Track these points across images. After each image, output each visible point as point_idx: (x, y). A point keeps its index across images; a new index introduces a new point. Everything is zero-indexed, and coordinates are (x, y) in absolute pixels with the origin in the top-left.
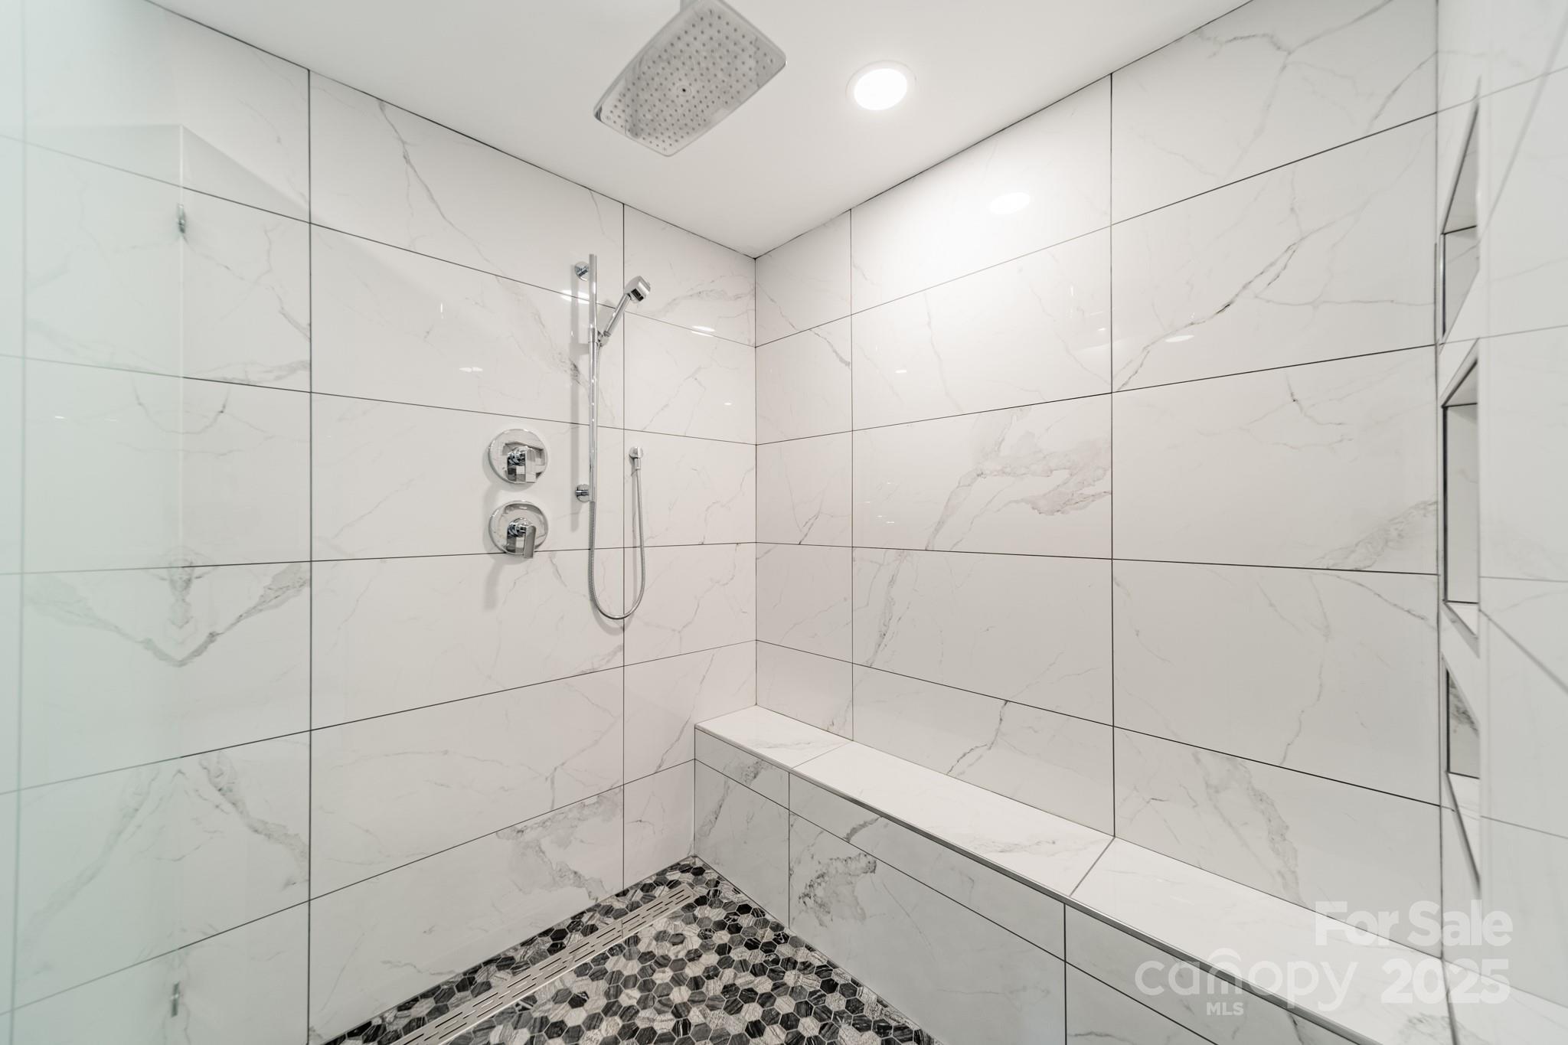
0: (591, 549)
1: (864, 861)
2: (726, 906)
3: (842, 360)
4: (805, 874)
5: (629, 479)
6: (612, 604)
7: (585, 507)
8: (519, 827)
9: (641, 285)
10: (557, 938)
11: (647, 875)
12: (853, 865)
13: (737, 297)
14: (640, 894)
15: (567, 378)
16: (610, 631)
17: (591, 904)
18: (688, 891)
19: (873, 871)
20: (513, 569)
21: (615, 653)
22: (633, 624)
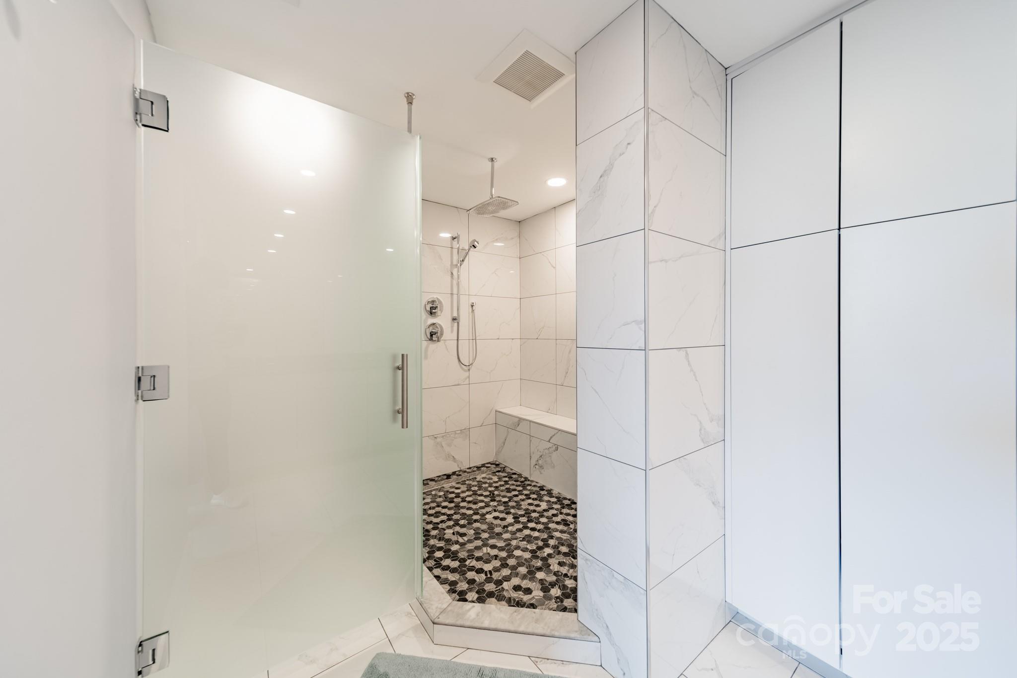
0: (458, 340)
1: (554, 447)
2: (507, 473)
3: (553, 266)
4: (535, 458)
5: (471, 314)
6: (465, 361)
7: (456, 324)
8: (436, 436)
9: (476, 243)
10: (448, 476)
11: (479, 464)
12: (550, 450)
13: (512, 239)
14: (475, 469)
15: (449, 278)
16: (465, 371)
17: (459, 469)
18: (493, 469)
19: (557, 450)
20: (433, 346)
21: (466, 379)
22: (473, 368)
